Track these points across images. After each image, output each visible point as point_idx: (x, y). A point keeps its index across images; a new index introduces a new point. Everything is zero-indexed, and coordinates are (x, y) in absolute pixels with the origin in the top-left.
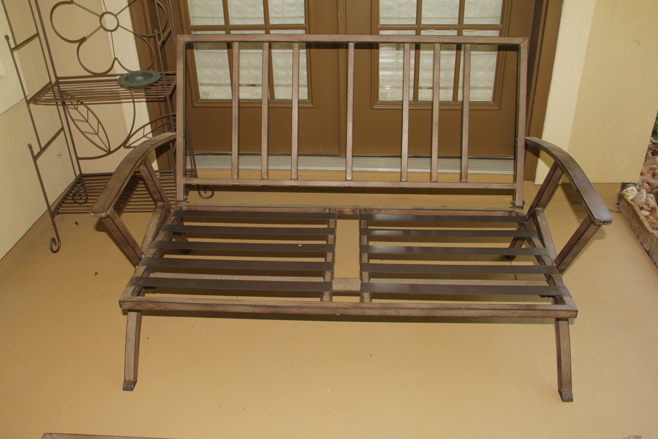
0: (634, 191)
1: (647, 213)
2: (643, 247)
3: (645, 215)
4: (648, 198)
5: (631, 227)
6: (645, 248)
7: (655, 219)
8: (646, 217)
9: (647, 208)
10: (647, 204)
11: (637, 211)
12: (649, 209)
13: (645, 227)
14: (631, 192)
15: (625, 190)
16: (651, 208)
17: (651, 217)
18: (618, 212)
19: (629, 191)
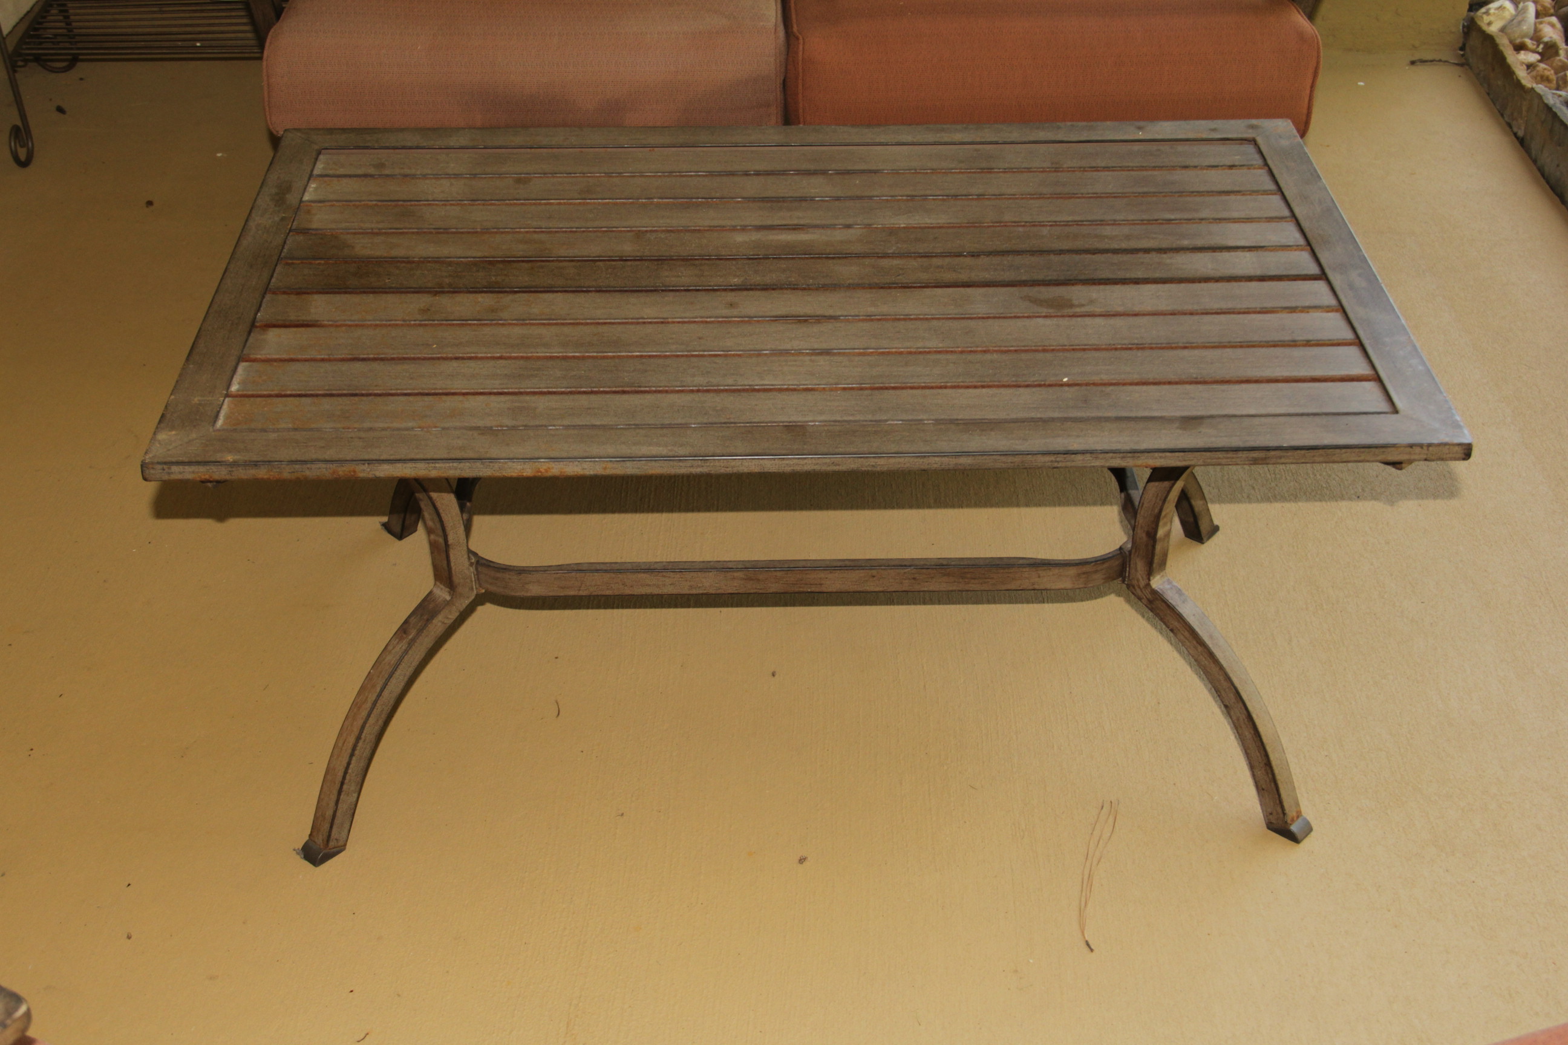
0: (1504, 8)
1: (1533, 58)
2: (1512, 131)
3: (1526, 62)
4: (1541, 26)
5: (1488, 94)
6: (1515, 134)
7: (1550, 68)
8: (1530, 66)
9: (1535, 47)
10: (1537, 37)
11: (1501, 48)
12: (1540, 48)
13: (1517, 78)
14: (1497, 12)
15: (1483, 10)
16: (1546, 44)
17: (1542, 65)
18: (1461, 65)
19: (1492, 11)
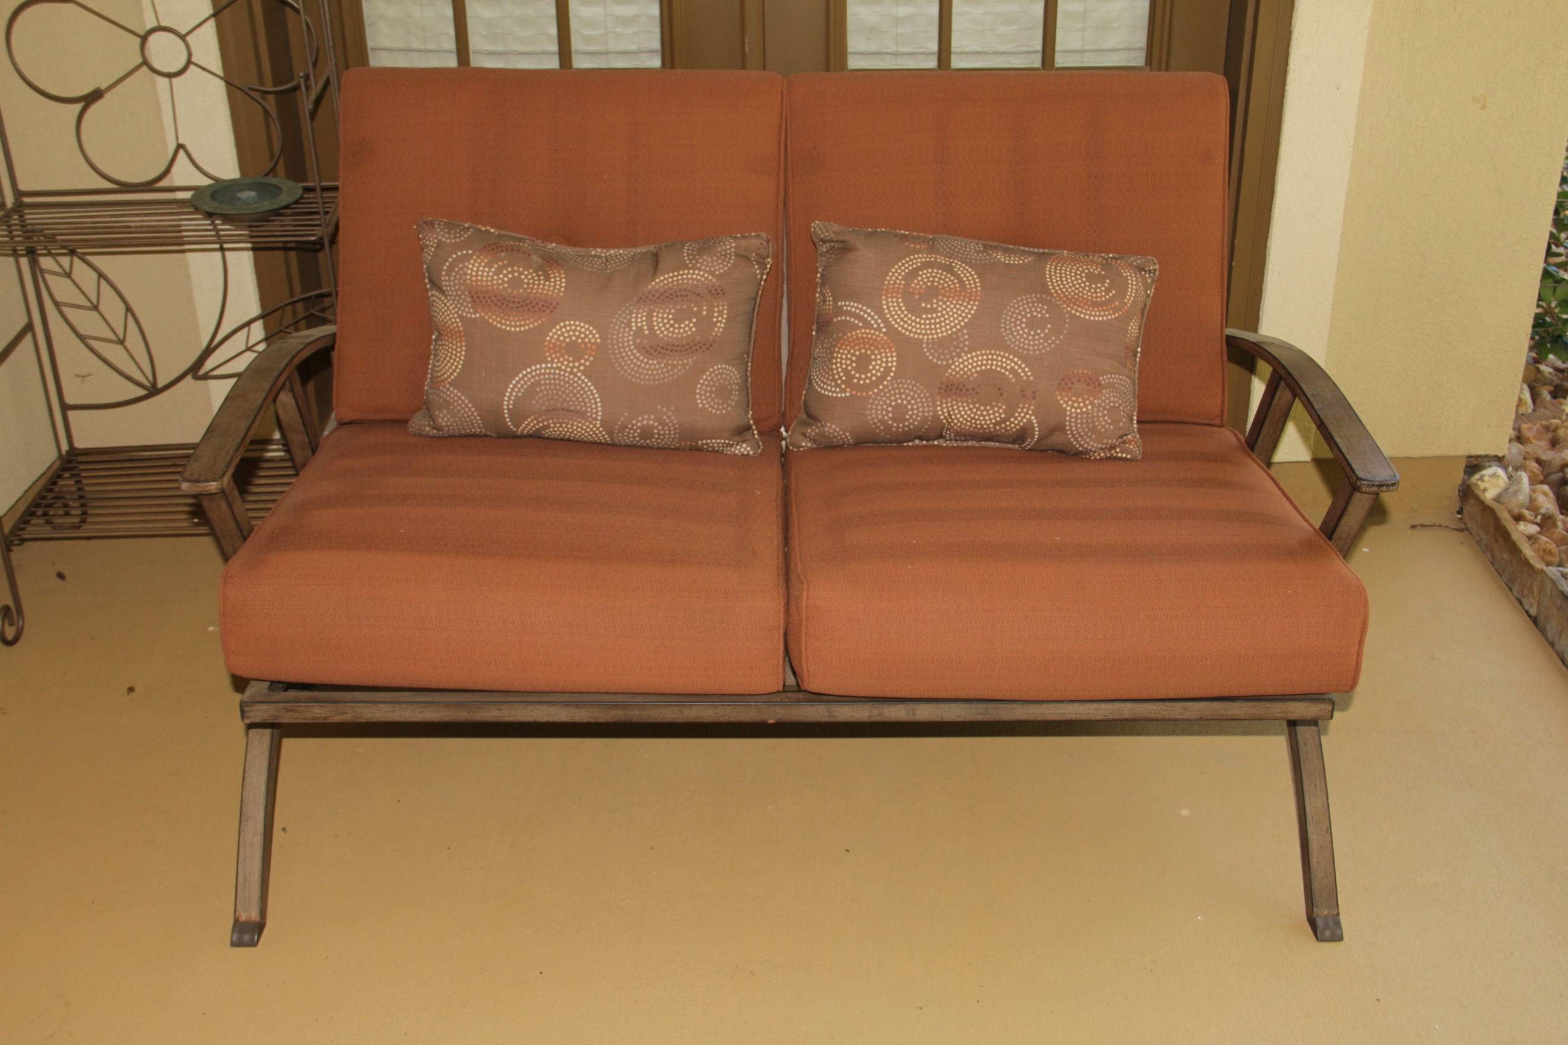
0: (1498, 476)
1: (1533, 529)
2: (1523, 608)
3: (1526, 533)
4: (1535, 495)
5: (1492, 563)
6: (1527, 612)
7: (1551, 542)
8: (1530, 538)
9: (1533, 518)
10: (1533, 506)
11: (1504, 522)
12: (1539, 519)
13: (1524, 556)
14: (1491, 479)
15: (1477, 476)
16: (1543, 515)
17: (1543, 538)
18: (1461, 530)
19: (1486, 478)
